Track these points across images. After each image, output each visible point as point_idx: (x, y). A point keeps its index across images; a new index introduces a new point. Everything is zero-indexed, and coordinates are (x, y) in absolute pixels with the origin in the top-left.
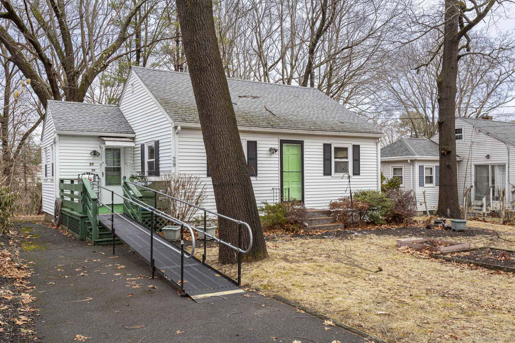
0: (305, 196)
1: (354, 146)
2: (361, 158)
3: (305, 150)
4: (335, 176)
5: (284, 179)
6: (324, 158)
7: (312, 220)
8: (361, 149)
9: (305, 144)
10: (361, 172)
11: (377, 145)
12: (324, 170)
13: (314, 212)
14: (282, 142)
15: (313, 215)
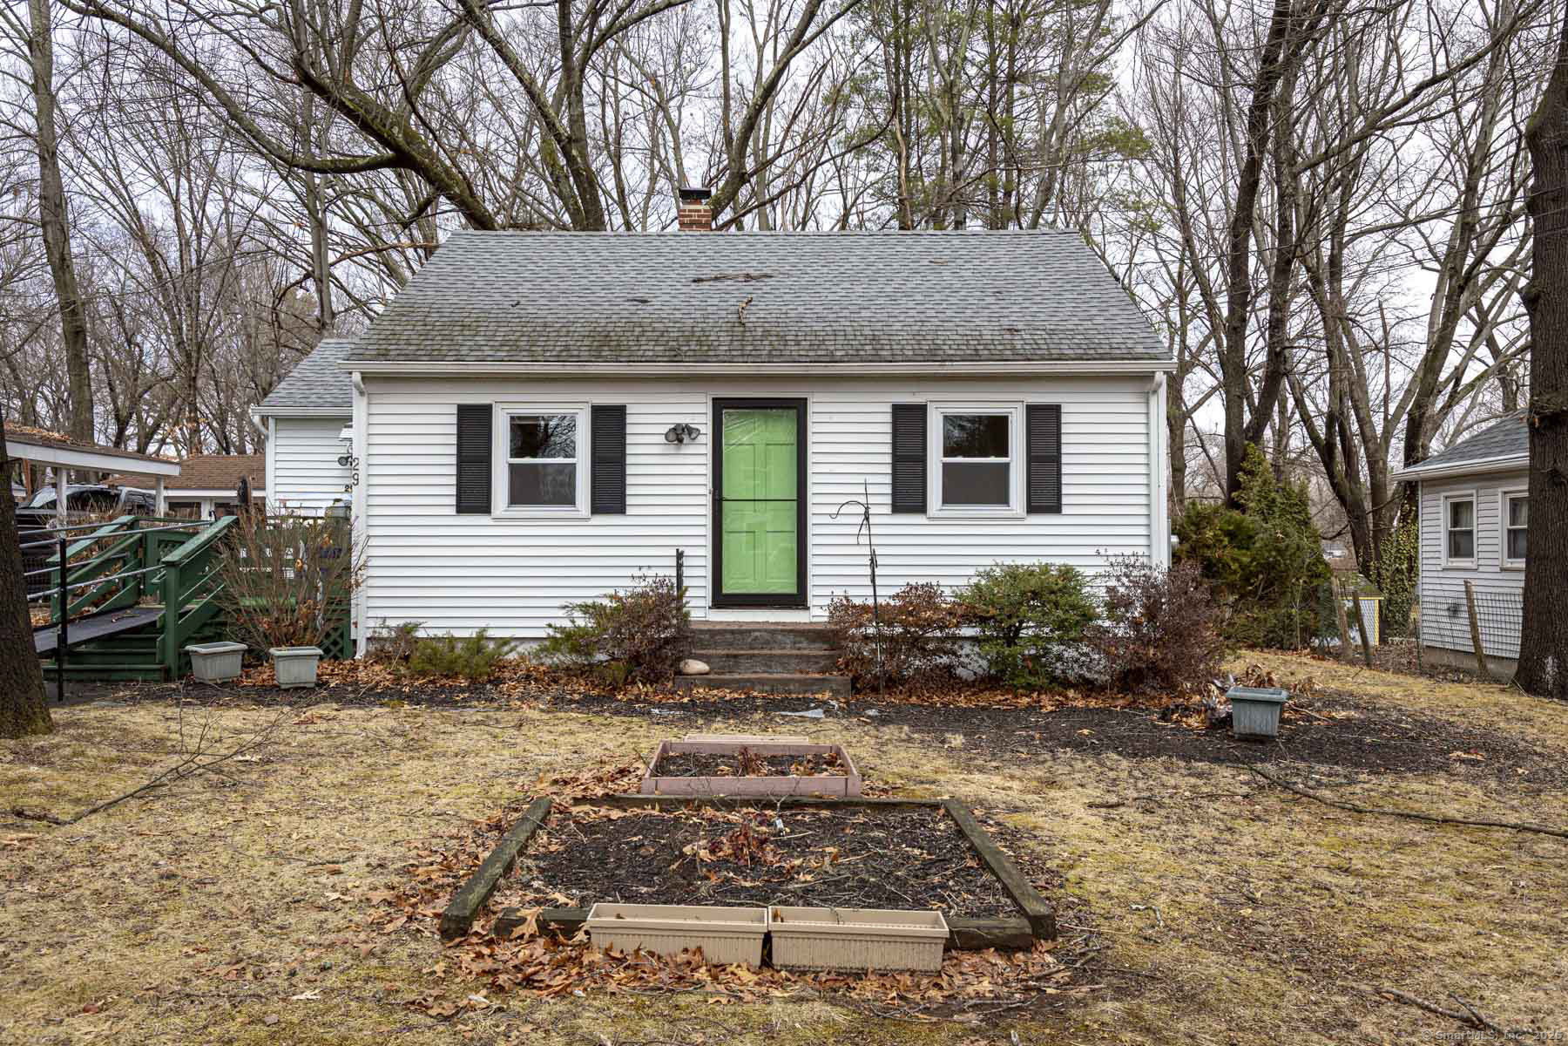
0: (811, 581)
1: (1032, 410)
2: (1063, 451)
3: (811, 428)
4: (942, 514)
5: (727, 524)
6: (894, 454)
7: (735, 656)
8: (1064, 418)
9: (811, 408)
10: (1065, 500)
11: (1147, 403)
12: (894, 494)
13: (773, 632)
14: (719, 405)
15: (767, 642)
